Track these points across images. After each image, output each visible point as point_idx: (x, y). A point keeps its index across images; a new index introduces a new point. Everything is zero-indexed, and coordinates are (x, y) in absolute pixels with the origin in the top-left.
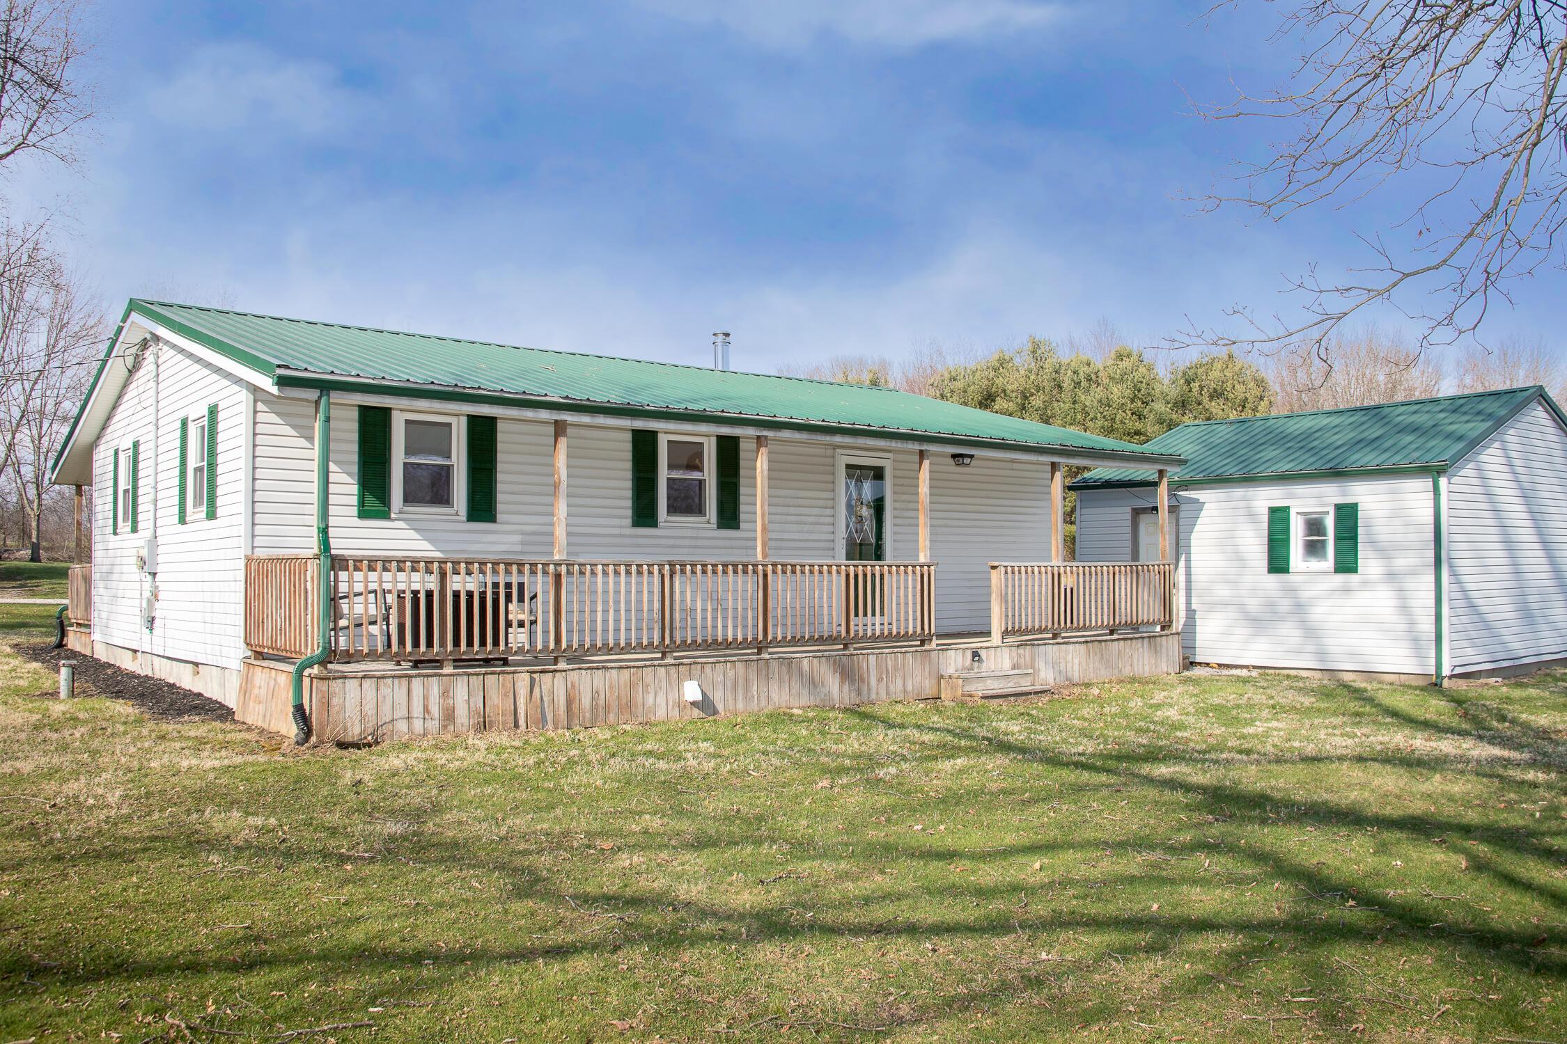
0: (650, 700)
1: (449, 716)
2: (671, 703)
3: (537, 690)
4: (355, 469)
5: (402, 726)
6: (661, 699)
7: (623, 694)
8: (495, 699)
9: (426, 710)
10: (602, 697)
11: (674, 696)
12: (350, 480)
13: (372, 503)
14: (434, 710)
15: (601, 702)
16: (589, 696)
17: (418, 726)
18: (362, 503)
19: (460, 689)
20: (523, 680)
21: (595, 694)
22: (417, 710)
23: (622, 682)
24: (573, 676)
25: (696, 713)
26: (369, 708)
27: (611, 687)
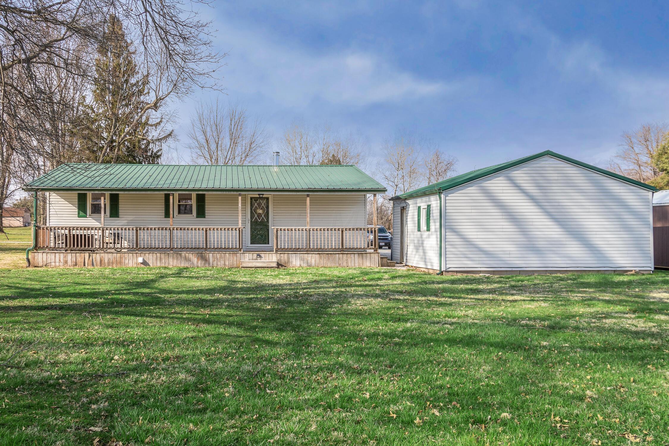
0: (127, 261)
1: (66, 262)
2: (134, 263)
3: (91, 258)
4: (77, 206)
5: (53, 264)
6: (130, 262)
7: (118, 259)
8: (79, 259)
9: (60, 260)
10: (111, 260)
11: (135, 261)
12: (75, 208)
13: (82, 213)
14: (62, 260)
15: (111, 261)
16: (107, 260)
17: (57, 264)
18: (79, 214)
19: (69, 256)
20: (87, 255)
21: (109, 259)
22: (57, 260)
23: (118, 257)
24: (102, 255)
25: (142, 266)
26: (45, 259)
27: (114, 258)
